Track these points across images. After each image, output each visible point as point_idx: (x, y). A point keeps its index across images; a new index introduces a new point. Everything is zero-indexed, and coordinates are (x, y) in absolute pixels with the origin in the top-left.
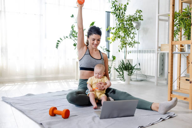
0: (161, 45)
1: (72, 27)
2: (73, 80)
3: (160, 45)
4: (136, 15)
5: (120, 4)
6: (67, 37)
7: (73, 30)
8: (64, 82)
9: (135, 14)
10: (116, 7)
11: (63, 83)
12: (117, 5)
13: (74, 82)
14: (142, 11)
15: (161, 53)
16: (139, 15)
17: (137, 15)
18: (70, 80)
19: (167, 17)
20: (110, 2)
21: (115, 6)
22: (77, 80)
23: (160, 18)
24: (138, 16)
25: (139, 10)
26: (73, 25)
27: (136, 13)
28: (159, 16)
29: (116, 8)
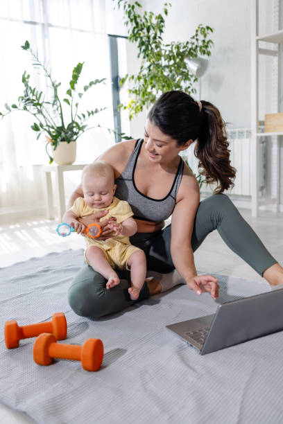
0: (266, 116)
1: (24, 80)
2: (42, 222)
3: (262, 118)
4: (194, 41)
5: (146, 13)
6: (14, 106)
7: (27, 85)
8: (19, 230)
9: (193, 37)
10: (138, 20)
11: (17, 233)
12: (139, 16)
13: (47, 227)
14: (211, 30)
15: (261, 137)
16: (204, 41)
17: (197, 40)
18: (35, 223)
19: (275, 43)
20: (122, 6)
21: (135, 18)
22: (52, 219)
23: (260, 47)
24: (200, 44)
25: (204, 26)
26: (25, 72)
27: (197, 35)
28: (257, 41)
29: (137, 23)
